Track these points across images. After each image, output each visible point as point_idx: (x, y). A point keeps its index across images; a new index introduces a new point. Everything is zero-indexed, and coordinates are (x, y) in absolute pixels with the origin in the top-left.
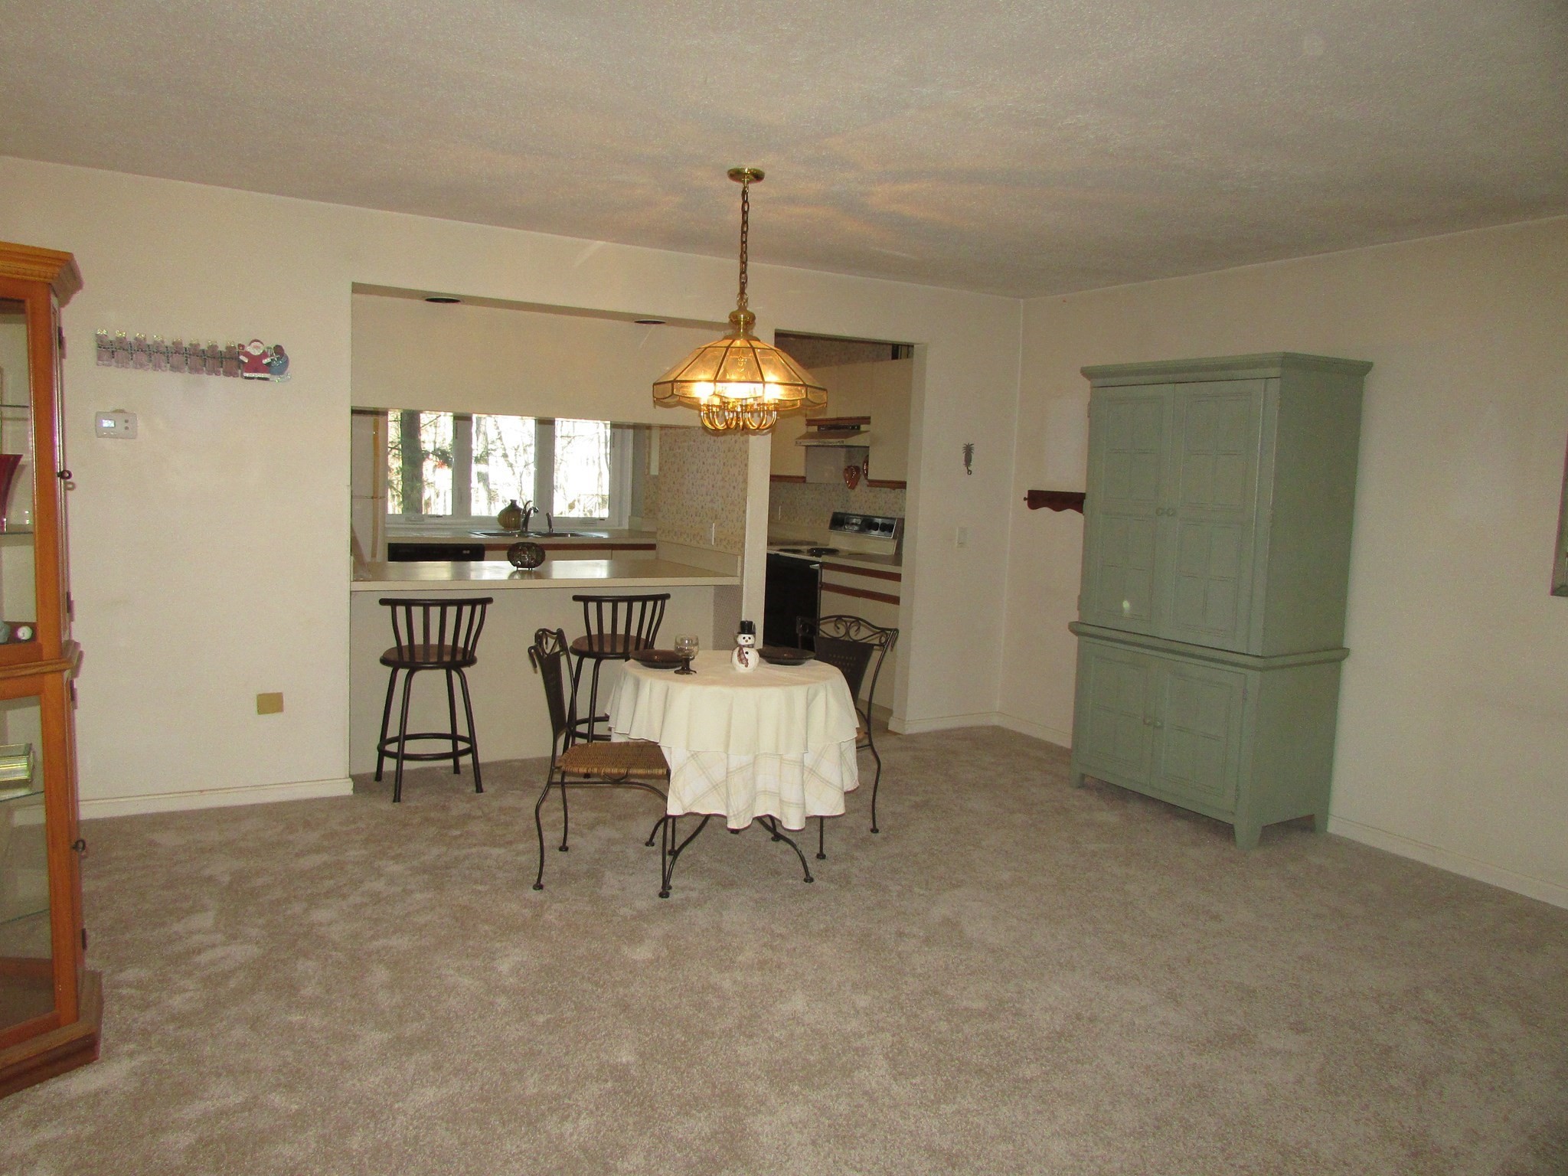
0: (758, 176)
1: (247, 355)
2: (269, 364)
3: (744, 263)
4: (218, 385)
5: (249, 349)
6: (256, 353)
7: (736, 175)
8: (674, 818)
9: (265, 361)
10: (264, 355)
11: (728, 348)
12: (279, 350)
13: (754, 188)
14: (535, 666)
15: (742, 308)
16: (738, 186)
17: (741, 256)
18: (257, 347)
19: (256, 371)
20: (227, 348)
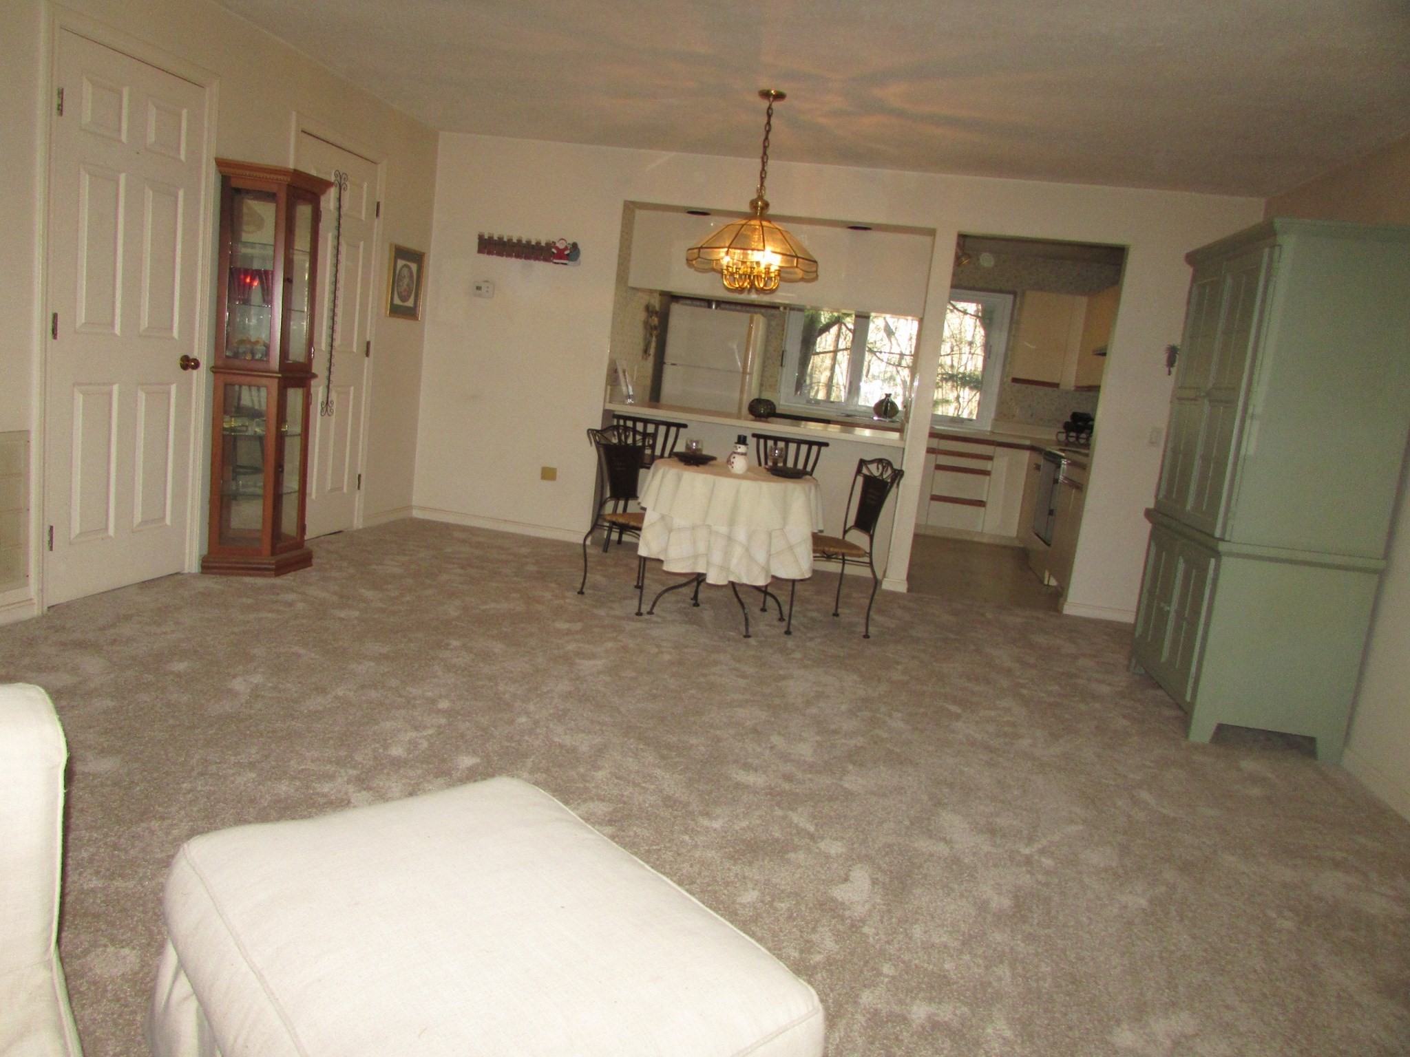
0: (780, 96)
1: (557, 248)
2: (568, 255)
3: (764, 164)
4: (541, 268)
5: (558, 245)
6: (561, 247)
7: (765, 94)
8: (645, 559)
9: (566, 252)
10: (566, 248)
11: (743, 225)
12: (575, 246)
13: (776, 105)
14: (591, 443)
15: (760, 197)
16: (765, 104)
17: (763, 158)
18: (562, 244)
19: (561, 259)
20: (547, 244)
